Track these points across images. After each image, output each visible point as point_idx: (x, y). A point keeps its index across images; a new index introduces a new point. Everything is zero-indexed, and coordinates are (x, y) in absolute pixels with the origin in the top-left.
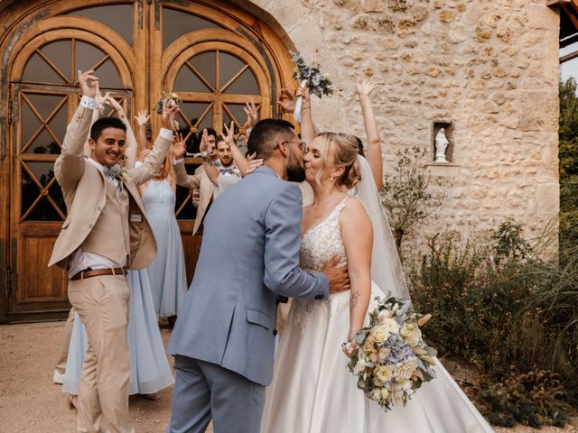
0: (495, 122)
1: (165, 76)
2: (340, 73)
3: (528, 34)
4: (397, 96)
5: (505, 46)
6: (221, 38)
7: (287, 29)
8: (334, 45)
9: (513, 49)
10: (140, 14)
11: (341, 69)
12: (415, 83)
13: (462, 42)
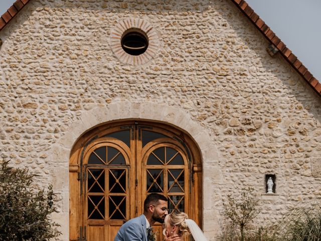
0: (298, 173)
1: (143, 159)
2: (219, 154)
3: (316, 130)
4: (247, 164)
5: (303, 137)
6: (166, 141)
7: (194, 137)
8: (216, 142)
9: (308, 138)
10: (133, 134)
11: (219, 153)
12: (255, 157)
13: (280, 136)
